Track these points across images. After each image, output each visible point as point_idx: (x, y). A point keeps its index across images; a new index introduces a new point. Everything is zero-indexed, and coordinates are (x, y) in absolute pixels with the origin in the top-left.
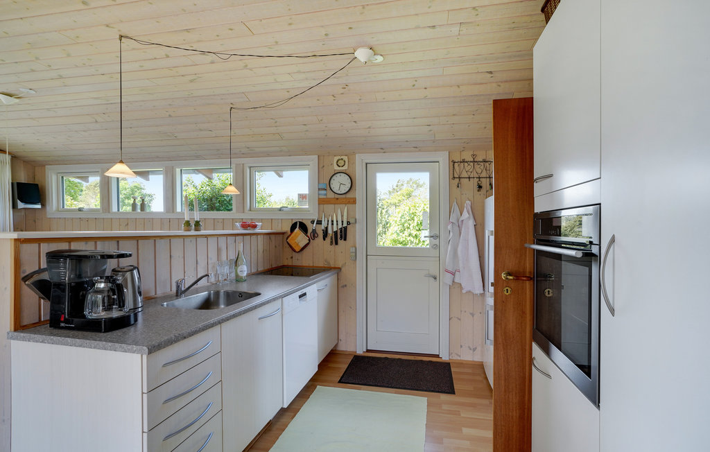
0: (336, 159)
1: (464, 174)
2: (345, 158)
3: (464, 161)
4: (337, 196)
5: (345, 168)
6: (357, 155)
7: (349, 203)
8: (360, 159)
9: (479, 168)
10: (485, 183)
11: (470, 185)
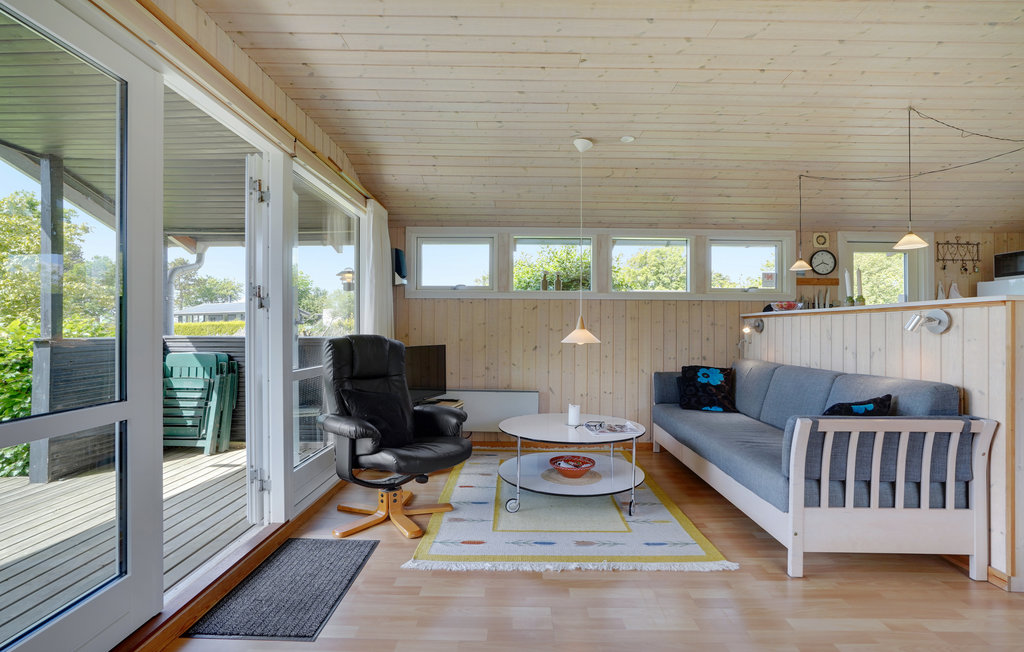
0: (816, 235)
1: (948, 257)
2: (826, 235)
3: (948, 243)
4: (820, 277)
5: (826, 246)
6: (839, 233)
7: (832, 284)
8: (842, 237)
9: (962, 250)
10: (969, 265)
11: (954, 268)
